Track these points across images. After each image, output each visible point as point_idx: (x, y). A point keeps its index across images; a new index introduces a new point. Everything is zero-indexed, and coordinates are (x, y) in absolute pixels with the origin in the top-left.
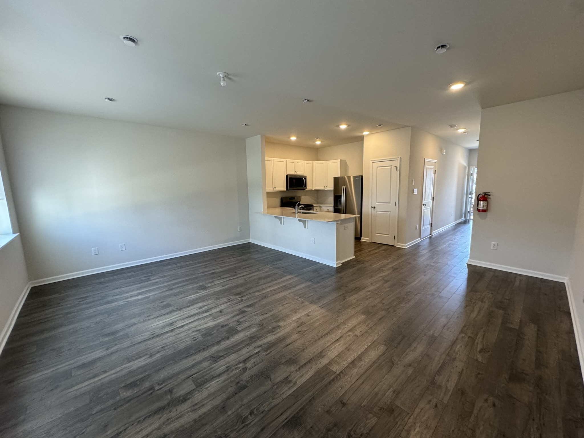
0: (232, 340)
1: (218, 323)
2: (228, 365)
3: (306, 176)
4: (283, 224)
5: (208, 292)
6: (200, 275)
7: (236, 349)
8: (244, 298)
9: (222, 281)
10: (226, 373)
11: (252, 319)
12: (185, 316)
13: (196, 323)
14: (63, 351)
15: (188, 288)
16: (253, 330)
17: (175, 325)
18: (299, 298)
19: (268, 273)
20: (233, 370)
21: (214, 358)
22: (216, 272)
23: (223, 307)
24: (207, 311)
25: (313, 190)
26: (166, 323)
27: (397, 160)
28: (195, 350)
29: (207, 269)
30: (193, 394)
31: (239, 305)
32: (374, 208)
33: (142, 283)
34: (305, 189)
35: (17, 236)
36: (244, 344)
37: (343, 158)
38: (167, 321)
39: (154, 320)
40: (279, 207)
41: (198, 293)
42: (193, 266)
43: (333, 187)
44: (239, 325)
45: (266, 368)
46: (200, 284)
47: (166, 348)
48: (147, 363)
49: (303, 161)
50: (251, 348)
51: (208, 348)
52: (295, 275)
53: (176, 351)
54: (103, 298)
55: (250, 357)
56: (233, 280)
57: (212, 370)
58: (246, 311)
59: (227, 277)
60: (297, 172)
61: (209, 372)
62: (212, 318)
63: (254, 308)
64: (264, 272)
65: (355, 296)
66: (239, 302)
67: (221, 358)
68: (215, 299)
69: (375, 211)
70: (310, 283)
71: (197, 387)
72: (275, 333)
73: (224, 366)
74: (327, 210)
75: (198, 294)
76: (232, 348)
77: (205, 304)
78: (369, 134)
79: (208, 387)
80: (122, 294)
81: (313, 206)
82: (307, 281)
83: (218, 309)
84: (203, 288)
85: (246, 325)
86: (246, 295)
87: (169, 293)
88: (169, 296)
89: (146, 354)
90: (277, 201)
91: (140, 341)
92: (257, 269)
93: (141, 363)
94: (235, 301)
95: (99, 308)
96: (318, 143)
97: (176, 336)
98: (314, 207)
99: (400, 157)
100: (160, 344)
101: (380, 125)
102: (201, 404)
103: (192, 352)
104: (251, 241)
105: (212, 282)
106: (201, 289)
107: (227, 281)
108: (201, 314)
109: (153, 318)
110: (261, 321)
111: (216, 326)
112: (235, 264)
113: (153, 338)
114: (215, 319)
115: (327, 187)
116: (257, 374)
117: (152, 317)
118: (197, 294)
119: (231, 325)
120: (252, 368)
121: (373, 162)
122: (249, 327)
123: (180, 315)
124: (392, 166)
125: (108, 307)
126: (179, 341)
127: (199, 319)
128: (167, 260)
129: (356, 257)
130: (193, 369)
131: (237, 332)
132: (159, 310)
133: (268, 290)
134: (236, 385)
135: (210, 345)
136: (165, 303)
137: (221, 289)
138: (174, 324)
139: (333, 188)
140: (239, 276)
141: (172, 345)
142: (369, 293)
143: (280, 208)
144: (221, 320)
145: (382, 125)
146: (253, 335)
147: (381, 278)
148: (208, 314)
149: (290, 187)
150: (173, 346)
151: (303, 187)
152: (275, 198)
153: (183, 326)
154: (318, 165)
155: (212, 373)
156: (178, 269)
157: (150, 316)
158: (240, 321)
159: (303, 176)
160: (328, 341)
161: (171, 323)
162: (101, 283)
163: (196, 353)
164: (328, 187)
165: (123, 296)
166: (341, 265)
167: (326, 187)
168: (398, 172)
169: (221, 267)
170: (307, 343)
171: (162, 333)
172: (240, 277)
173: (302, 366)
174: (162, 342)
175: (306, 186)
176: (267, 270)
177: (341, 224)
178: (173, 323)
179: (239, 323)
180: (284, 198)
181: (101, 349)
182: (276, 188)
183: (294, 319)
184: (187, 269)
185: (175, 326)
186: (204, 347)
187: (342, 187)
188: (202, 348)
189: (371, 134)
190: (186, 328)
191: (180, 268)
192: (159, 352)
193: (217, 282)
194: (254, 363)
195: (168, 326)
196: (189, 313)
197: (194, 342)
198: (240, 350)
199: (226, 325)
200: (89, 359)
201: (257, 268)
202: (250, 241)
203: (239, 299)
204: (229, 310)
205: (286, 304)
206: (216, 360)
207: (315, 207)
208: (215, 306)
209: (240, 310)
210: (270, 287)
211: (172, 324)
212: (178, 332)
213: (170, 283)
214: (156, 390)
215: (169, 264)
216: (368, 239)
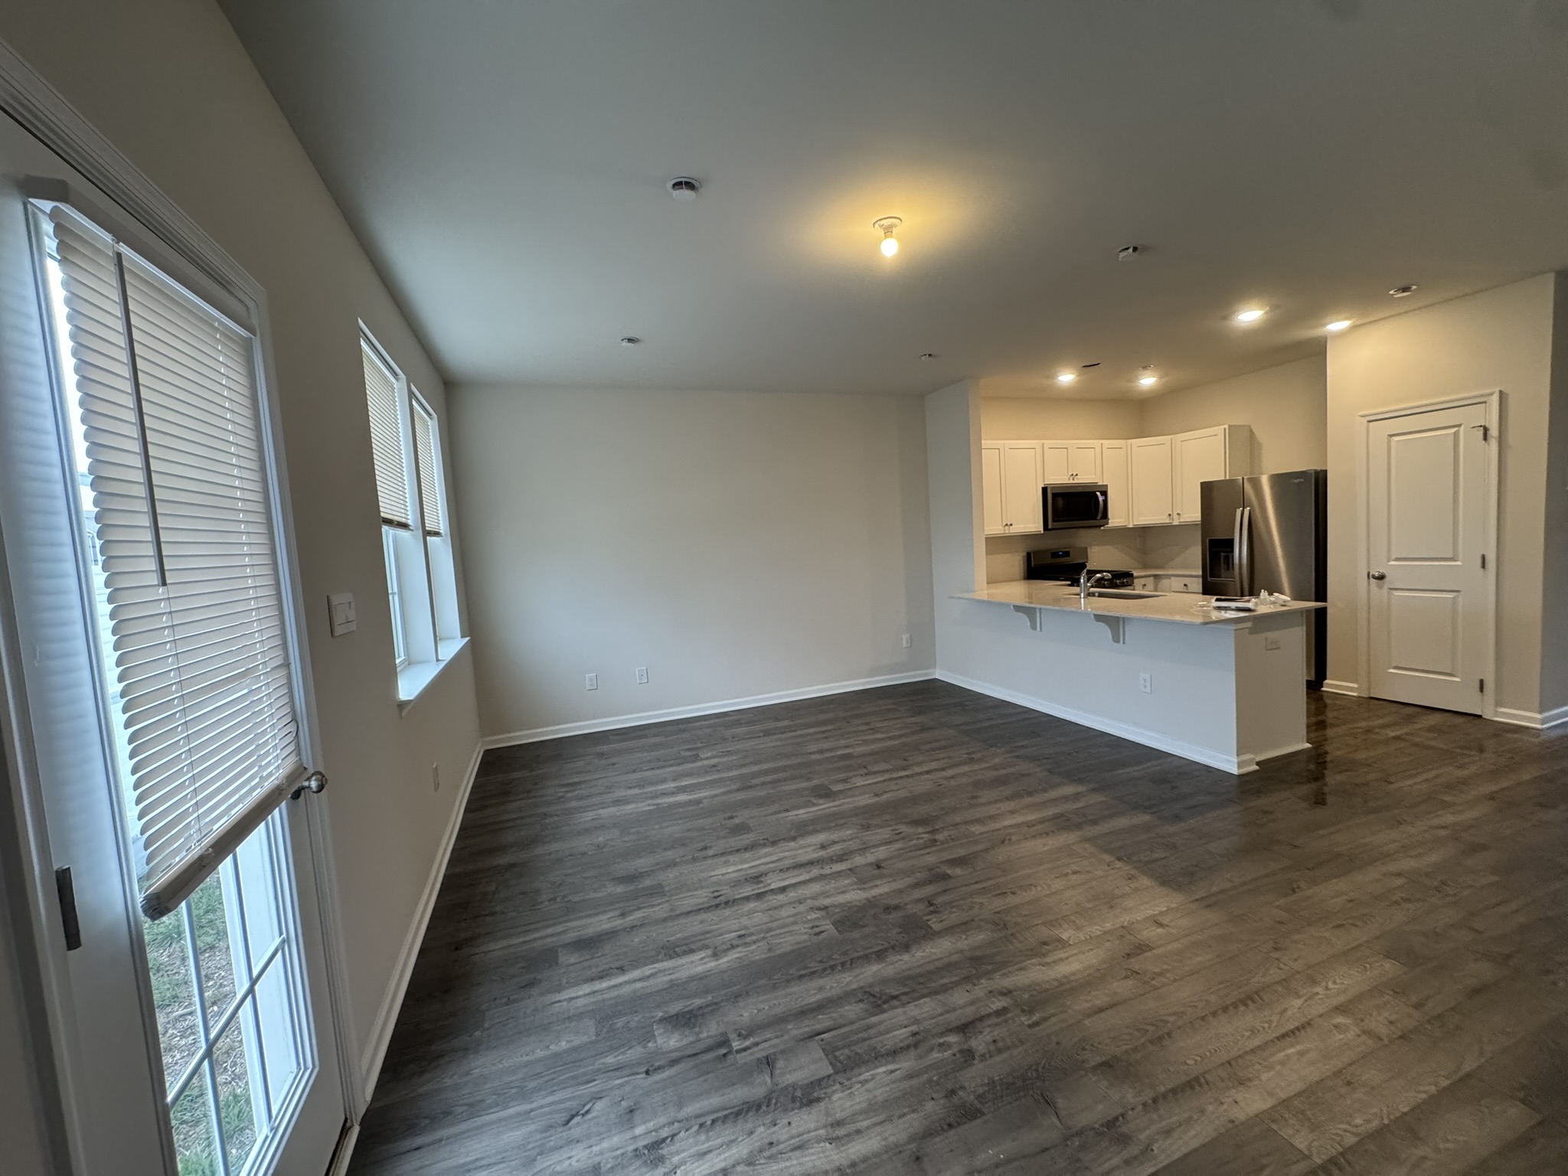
0: (919, 954)
1: (874, 897)
2: (914, 1028)
3: (1107, 485)
4: (1038, 629)
5: (840, 805)
6: (813, 757)
7: (934, 985)
8: (940, 837)
9: (870, 780)
10: (912, 1053)
11: (972, 902)
12: (788, 862)
13: (816, 887)
14: (540, 900)
15: (787, 788)
16: (979, 937)
17: (765, 884)
18: (1117, 862)
19: (1003, 772)
20: (931, 1049)
21: (874, 996)
22: (855, 754)
23: (882, 853)
24: (841, 858)
25: (1131, 526)
26: (744, 873)
27: (1485, 402)
28: (821, 962)
29: (826, 745)
30: (829, 1091)
31: (928, 853)
32: (1381, 577)
33: (683, 763)
34: (1103, 526)
35: (467, 642)
36: (956, 976)
37: (1241, 419)
38: (746, 869)
39: (715, 860)
40: (1020, 580)
41: (814, 805)
42: (793, 734)
43: (1200, 515)
44: (932, 912)
45: (1036, 1070)
46: (815, 782)
47: (748, 939)
48: (709, 971)
49: (1096, 443)
50: (978, 992)
51: (854, 965)
52: (1092, 786)
53: (772, 954)
54: (609, 789)
55: (981, 1019)
56: (900, 781)
57: (872, 1032)
58: (949, 877)
59: (883, 772)
60: (1077, 475)
61: (864, 1035)
62: (855, 879)
63: (971, 870)
64: (986, 765)
65: (1340, 885)
66: (926, 847)
67: (895, 1003)
68: (859, 827)
69: (1386, 587)
70: (1147, 818)
71: (836, 1073)
72: (1048, 960)
73: (904, 1030)
74: (1183, 589)
75: (814, 809)
76: (922, 980)
77: (834, 836)
78: (1354, 328)
79: (867, 1081)
80: (644, 786)
81: (1132, 574)
82: (1136, 807)
83: (870, 858)
84: (825, 793)
85: (955, 917)
86: (943, 828)
87: (742, 796)
88: (745, 804)
89: (707, 947)
90: (1015, 562)
91: (690, 909)
92: (965, 756)
93: (696, 967)
94: (914, 842)
95: (601, 811)
96: (1148, 381)
97: (770, 912)
98: (1135, 581)
99: (1501, 392)
100: (734, 926)
101: (1405, 290)
102: (852, 1128)
103: (813, 964)
104: (940, 674)
105: (845, 781)
106: (820, 796)
107: (884, 781)
108: (827, 864)
109: (713, 856)
110: (998, 913)
111: (870, 903)
112: (901, 736)
113: (717, 906)
114: (864, 883)
115: (1178, 514)
116: (1010, 1079)
117: (710, 852)
118: (810, 807)
119: (912, 909)
120: (991, 1056)
121: (1369, 421)
122: (964, 926)
123: (774, 858)
124: (1460, 426)
125: (618, 814)
126: (779, 928)
127: (822, 877)
128: (731, 714)
129: (1314, 748)
130: (820, 1017)
131: (930, 935)
132: (724, 837)
133: (1007, 823)
134: (946, 1097)
135: (859, 958)
136: (737, 821)
137: (870, 801)
138: (762, 879)
139: (1200, 519)
140: (918, 769)
141: (762, 935)
142: (1399, 882)
143: (1023, 582)
144: (881, 889)
145: (1414, 287)
146: (981, 954)
147: (1443, 833)
148: (844, 868)
149: (1054, 521)
150: (764, 938)
151: (1095, 519)
152: (1008, 553)
153: (783, 890)
154: (1148, 450)
155: (873, 1042)
156: (759, 737)
157: (705, 848)
158: (934, 902)
159: (1095, 485)
160: (1253, 1031)
161: (756, 877)
162: (601, 755)
163: (824, 970)
164: (1182, 516)
165: (646, 790)
166: (1257, 768)
167: (1175, 516)
168: (1494, 444)
169: (866, 742)
170: (1171, 1019)
171: (737, 897)
172: (921, 774)
173: (1164, 1096)
174: (740, 923)
175: (1105, 516)
176: (997, 760)
177: (1253, 631)
178: (761, 876)
179: (932, 908)
180: (1035, 553)
181: (611, 910)
182: (1011, 525)
183: (1108, 926)
184: (781, 740)
185: (765, 887)
186: (843, 959)
187: (1236, 511)
188: (838, 961)
189: (1360, 325)
190: (792, 894)
191: (764, 736)
192: (733, 947)
193: (859, 782)
194: (994, 1041)
195: (749, 881)
196: (794, 857)
197: (815, 939)
198: (945, 989)
199: (897, 908)
200: (590, 931)
201: (967, 754)
202: (938, 677)
203: (923, 838)
204: (899, 865)
205: (1075, 873)
206: (879, 1006)
207: (1138, 577)
208: (861, 847)
209: (932, 869)
210: (1012, 812)
211: (757, 879)
212: (774, 903)
213: (744, 771)
214: (735, 1049)
215: (738, 723)
216: (1356, 686)
